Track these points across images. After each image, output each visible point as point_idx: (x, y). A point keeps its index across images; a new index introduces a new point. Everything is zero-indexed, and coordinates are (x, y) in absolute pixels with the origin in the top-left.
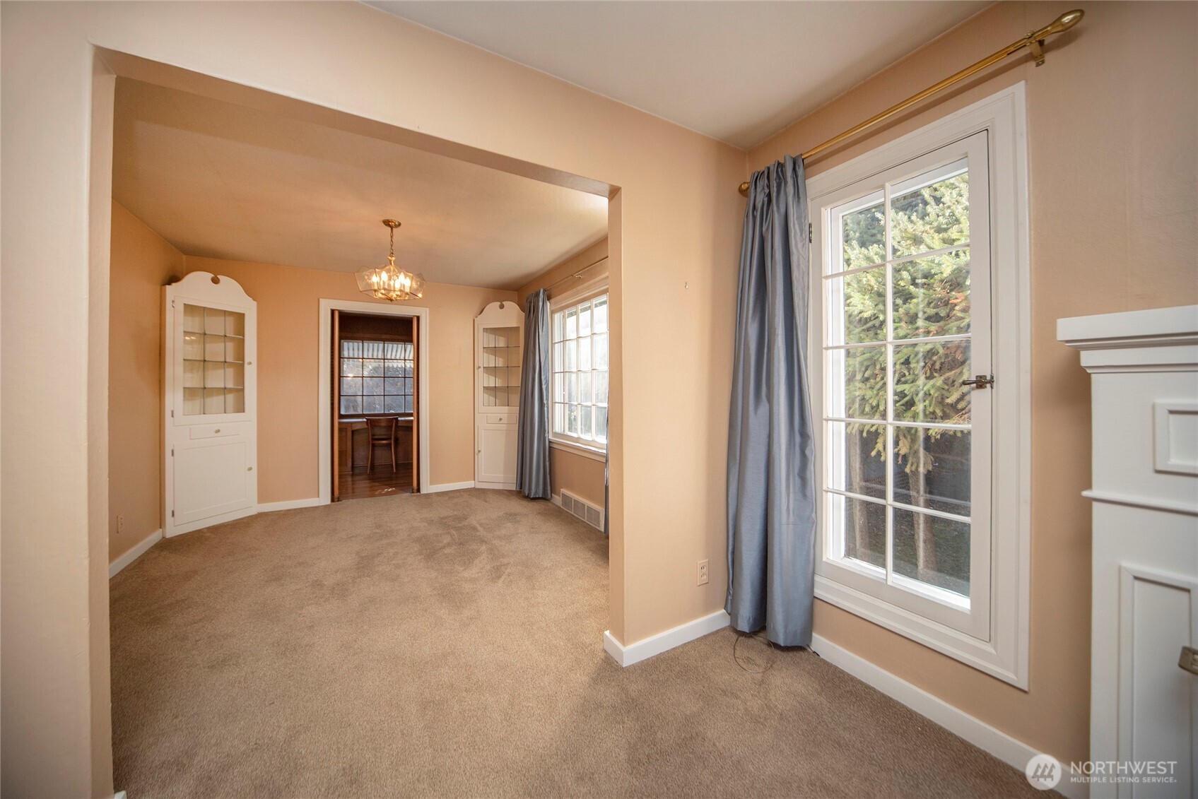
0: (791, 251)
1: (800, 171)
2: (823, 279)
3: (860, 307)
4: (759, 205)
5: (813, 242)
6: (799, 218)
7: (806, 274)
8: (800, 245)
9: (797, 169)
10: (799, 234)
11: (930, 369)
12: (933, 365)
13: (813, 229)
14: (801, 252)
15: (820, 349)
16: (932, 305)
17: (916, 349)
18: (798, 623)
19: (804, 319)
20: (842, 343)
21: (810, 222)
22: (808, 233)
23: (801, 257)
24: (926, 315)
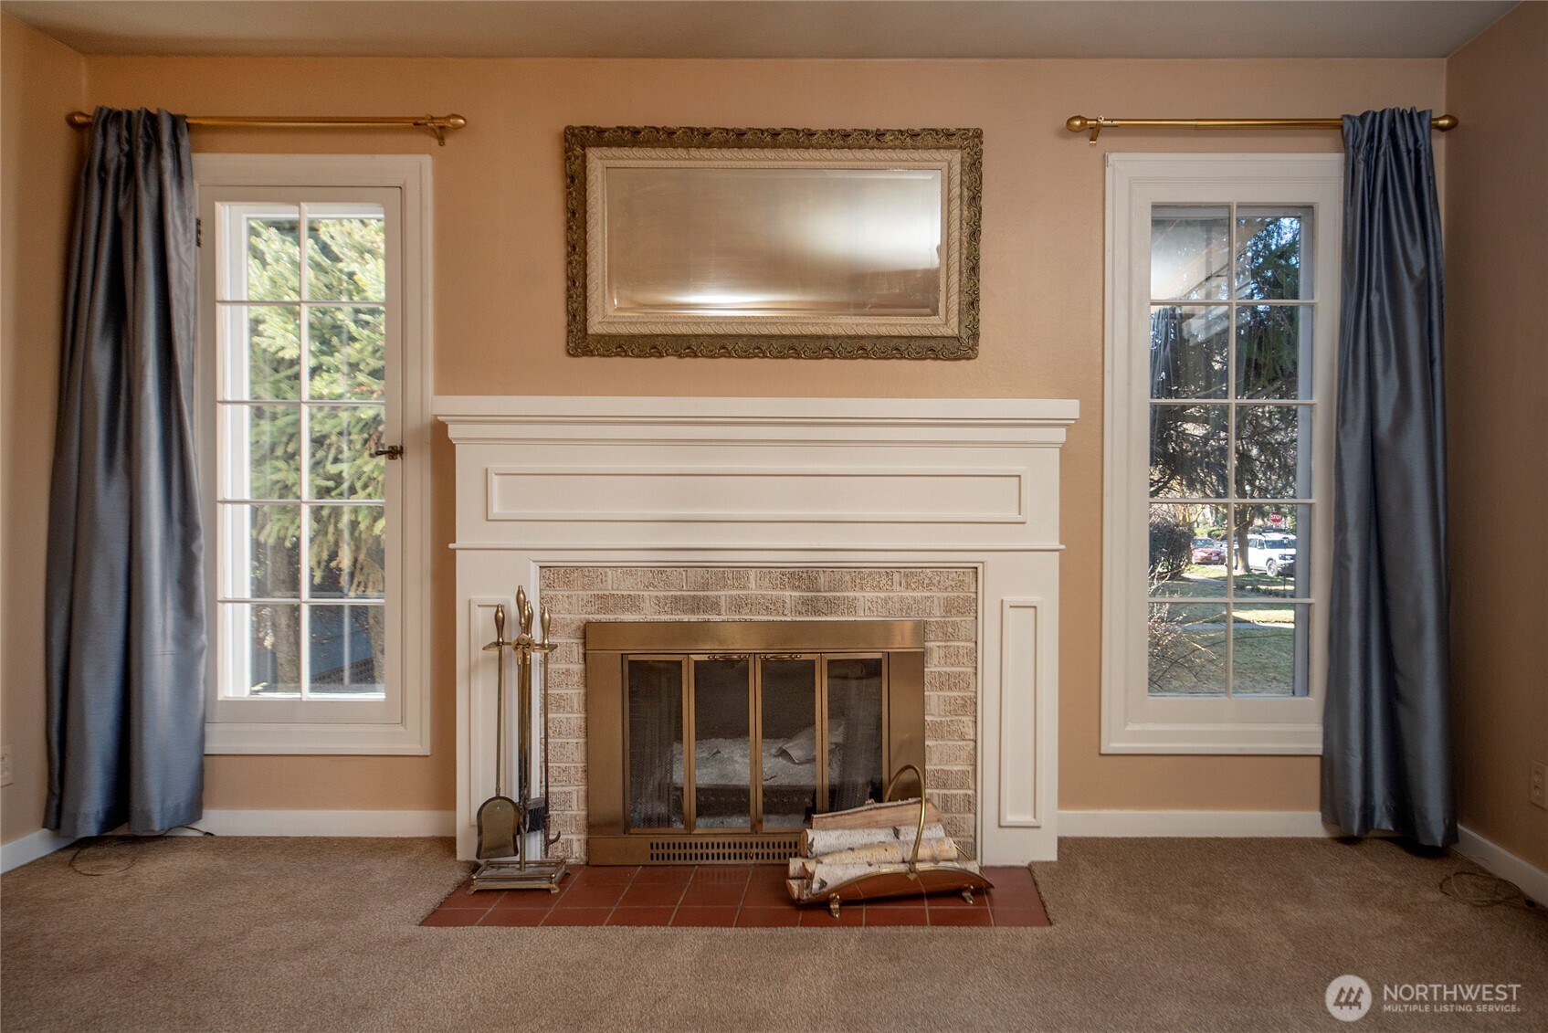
0: (168, 255)
1: (185, 142)
2: (217, 304)
3: (279, 342)
4: (112, 167)
5: (202, 246)
6: (182, 206)
7: (192, 293)
8: (182, 249)
9: (179, 136)
10: (181, 230)
11: (376, 444)
12: (379, 438)
13: (202, 229)
14: (184, 259)
15: (212, 402)
16: (378, 354)
17: (358, 413)
18: (180, 793)
19: (189, 357)
20: (246, 397)
21: (198, 216)
22: (194, 233)
23: (184, 266)
24: (370, 368)
